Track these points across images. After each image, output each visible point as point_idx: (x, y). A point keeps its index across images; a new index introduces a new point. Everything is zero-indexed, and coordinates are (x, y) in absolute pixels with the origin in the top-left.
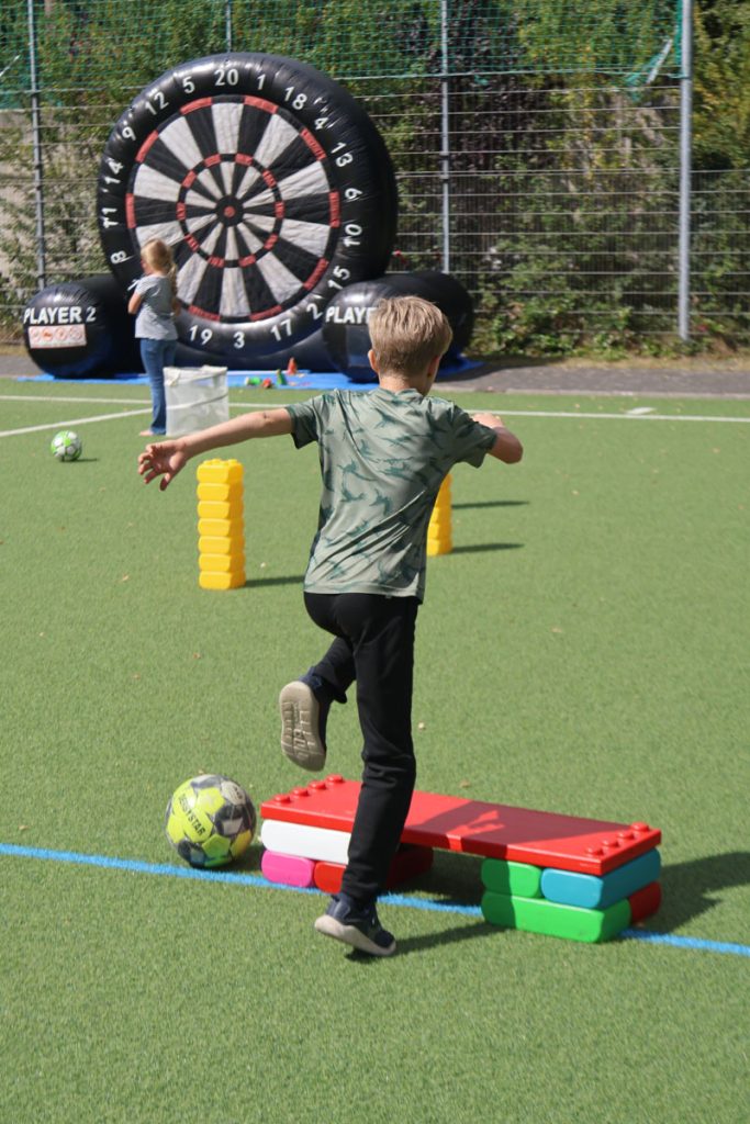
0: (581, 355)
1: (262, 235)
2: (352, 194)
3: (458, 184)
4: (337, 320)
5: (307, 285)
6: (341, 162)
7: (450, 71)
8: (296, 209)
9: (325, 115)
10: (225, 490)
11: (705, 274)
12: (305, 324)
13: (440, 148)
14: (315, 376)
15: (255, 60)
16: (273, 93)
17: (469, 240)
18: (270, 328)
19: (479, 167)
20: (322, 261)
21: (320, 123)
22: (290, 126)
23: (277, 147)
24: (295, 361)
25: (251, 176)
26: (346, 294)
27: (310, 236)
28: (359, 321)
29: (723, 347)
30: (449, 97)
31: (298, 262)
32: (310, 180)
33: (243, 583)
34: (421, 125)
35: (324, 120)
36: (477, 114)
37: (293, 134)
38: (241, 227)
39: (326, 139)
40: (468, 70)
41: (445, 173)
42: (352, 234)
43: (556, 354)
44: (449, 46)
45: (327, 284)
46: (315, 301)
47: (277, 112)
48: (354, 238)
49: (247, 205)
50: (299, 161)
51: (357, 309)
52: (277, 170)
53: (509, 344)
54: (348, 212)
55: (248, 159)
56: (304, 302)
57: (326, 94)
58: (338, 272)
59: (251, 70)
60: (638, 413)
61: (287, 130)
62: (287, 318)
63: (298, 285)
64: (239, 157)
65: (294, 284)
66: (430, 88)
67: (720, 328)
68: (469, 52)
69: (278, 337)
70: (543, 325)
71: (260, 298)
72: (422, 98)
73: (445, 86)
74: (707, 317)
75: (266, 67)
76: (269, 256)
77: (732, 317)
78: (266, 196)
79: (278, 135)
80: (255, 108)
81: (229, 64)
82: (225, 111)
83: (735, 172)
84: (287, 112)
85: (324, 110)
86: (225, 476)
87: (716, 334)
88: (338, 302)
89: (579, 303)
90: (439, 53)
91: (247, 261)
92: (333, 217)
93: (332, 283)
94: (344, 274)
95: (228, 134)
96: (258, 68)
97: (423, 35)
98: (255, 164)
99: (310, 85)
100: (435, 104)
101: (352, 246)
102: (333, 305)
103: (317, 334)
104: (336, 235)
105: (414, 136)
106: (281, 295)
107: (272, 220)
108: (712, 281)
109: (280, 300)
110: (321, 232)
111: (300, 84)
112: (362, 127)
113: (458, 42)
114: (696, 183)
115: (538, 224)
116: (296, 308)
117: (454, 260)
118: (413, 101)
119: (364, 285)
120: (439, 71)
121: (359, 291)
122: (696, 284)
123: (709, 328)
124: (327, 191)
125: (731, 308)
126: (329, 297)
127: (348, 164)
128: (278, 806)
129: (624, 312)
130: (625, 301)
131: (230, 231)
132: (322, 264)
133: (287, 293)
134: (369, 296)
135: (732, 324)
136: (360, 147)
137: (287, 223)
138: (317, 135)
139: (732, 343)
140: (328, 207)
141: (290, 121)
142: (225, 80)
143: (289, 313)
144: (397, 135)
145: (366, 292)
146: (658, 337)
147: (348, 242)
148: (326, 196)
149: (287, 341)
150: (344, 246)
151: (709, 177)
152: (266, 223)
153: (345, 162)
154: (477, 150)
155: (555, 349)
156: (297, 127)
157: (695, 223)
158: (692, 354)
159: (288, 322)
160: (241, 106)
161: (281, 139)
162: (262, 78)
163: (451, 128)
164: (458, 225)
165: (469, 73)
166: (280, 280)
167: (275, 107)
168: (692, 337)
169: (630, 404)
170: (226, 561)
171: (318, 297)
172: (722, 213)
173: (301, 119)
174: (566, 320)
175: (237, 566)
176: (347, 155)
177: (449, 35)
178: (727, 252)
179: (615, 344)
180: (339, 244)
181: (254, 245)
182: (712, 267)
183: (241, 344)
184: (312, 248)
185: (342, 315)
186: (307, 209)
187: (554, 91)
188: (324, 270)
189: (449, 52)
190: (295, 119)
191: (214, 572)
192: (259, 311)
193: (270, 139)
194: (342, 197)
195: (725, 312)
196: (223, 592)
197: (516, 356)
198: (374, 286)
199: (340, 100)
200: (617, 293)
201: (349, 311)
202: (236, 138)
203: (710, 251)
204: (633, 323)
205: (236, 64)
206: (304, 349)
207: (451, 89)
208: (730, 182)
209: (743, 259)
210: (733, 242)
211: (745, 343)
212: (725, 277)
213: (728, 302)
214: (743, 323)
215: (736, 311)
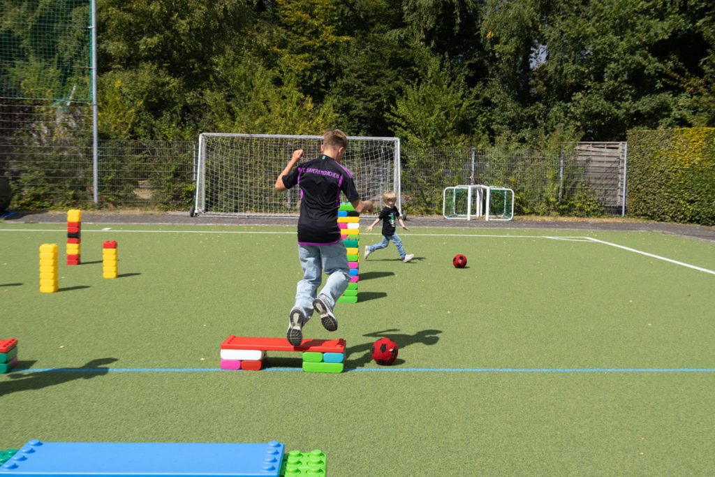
0: (53, 209)
11: (104, 179)
19: (7, 135)
29: (111, 206)
36: (5, 113)
43: (42, 209)
53: (22, 205)
60: (106, 229)
67: (110, 199)
70: (37, 197)
74: (106, 195)
77: (115, 195)
83: (111, 141)
86: (52, 250)
87: (109, 201)
89: (52, 189)
108: (107, 181)
114: (99, 145)
115: (33, 158)
122: (100, 182)
123: (106, 199)
125: (115, 191)
129: (72, 193)
130: (71, 188)
135: (115, 197)
139: (115, 204)
146: (85, 202)
151: (104, 142)
154: (6, 128)
155: (43, 207)
157: (99, 158)
158: (99, 209)
168: (99, 202)
170: (52, 282)
172: (109, 156)
174: (46, 195)
175: (56, 284)
178: (111, 170)
179: (67, 205)
182: (106, 176)
187: (36, 107)
191: (47, 286)
195: (112, 193)
196: (51, 293)
197: (25, 209)
200: (68, 185)
203: (105, 170)
204: (75, 197)
208: (111, 145)
209: (118, 173)
210: (113, 166)
211: (120, 204)
212: (112, 179)
213: (113, 189)
214: (119, 197)
215: (116, 193)
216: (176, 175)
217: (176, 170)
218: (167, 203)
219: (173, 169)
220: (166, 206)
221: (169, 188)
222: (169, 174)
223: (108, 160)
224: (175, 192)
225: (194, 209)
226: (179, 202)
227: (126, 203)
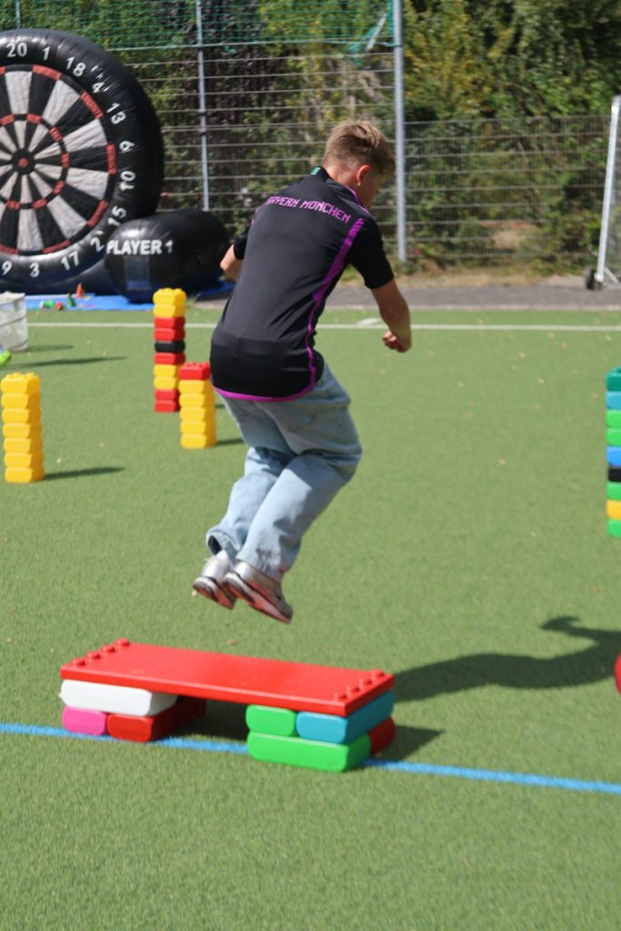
1: (51, 182)
2: (126, 146)
3: (214, 136)
4: (117, 252)
5: (91, 222)
6: (116, 119)
7: (204, 42)
8: (79, 159)
9: (101, 81)
10: (25, 399)
11: (418, 208)
12: (89, 255)
13: (197, 106)
14: (100, 299)
15: (41, 36)
16: (56, 62)
17: (224, 183)
18: (60, 259)
19: (230, 122)
20: (102, 203)
21: (97, 87)
22: (72, 90)
23: (61, 108)
24: (83, 286)
25: (40, 132)
26: (124, 230)
27: (91, 182)
28: (135, 252)
29: (434, 266)
30: (205, 64)
31: (82, 203)
32: (90, 134)
33: (43, 477)
34: (182, 87)
35: (101, 84)
36: (228, 77)
37: (75, 97)
38: (33, 175)
39: (102, 101)
40: (219, 41)
41: (203, 127)
42: (127, 178)
44: (203, 21)
45: (107, 222)
46: (98, 236)
47: (61, 78)
48: (129, 183)
49: (38, 156)
50: (81, 119)
51: (133, 242)
52: (62, 128)
54: (123, 161)
55: (38, 118)
56: (88, 237)
57: (102, 62)
58: (116, 211)
59: (37, 44)
61: (69, 93)
62: (74, 251)
63: (82, 223)
64: (30, 117)
65: (78, 223)
66: (188, 57)
67: (432, 251)
68: (219, 27)
69: (67, 267)
71: (51, 235)
72: (181, 65)
73: (200, 55)
74: (422, 242)
75: (50, 41)
76: (58, 199)
77: (441, 243)
78: (54, 149)
79: (62, 98)
80: (41, 76)
81: (19, 39)
82: (16, 78)
83: (440, 123)
84: (69, 78)
85: (100, 76)
86: (25, 387)
87: (429, 257)
88: (116, 237)
90: (195, 28)
91: (39, 203)
92: (111, 165)
93: (111, 221)
94: (121, 213)
95: (20, 97)
96: (43, 42)
97: (181, 12)
98: (44, 122)
99: (87, 55)
100: (193, 70)
101: (127, 190)
102: (113, 239)
103: (100, 264)
104: (113, 181)
105: (177, 97)
106: (68, 232)
107: (59, 169)
108: (424, 213)
109: (69, 236)
110: (101, 178)
111: (79, 54)
112: (132, 90)
113: (210, 18)
114: (409, 132)
115: (281, 169)
116: (82, 242)
117: (212, 200)
118: (175, 68)
119: (138, 222)
120: (195, 43)
121: (134, 227)
122: (411, 215)
123: (422, 251)
124: (105, 144)
125: (439, 233)
126: (109, 233)
127: (121, 122)
128: (75, 669)
131: (24, 179)
132: (102, 205)
133: (73, 231)
134: (143, 231)
135: (441, 248)
136: (130, 107)
137: (72, 171)
138: (96, 97)
139: (441, 263)
140: (106, 157)
141: (72, 86)
142: (15, 52)
143: (76, 246)
144: (162, 97)
145: (140, 228)
147: (123, 186)
148: (104, 149)
149: (75, 270)
150: (120, 190)
151: (419, 127)
152: (54, 172)
153: (120, 120)
154: (228, 107)
156: (78, 91)
157: (409, 165)
158: (410, 273)
159: (75, 254)
160: (30, 74)
161: (65, 101)
162: (47, 50)
163: (207, 89)
164: (215, 170)
165: (220, 44)
166: (67, 218)
167: (59, 75)
168: (409, 259)
169: (360, 316)
170: (28, 459)
171: (100, 233)
172: (431, 157)
173: (82, 84)
175: (37, 463)
176: (121, 113)
177: (203, 13)
178: (436, 188)
180: (116, 188)
181: (45, 190)
182: (424, 201)
183: (36, 273)
184: (94, 191)
185: (120, 247)
186: (89, 159)
187: (291, 58)
188: (105, 210)
189: (203, 27)
190: (76, 85)
191: (19, 469)
192: (51, 245)
193: (55, 101)
194: (117, 149)
195: (435, 238)
196: (26, 485)
198: (146, 223)
199: (113, 68)
201: (126, 244)
202: (27, 101)
203: (422, 188)
205: (24, 38)
206: (89, 276)
207: (206, 57)
208: (437, 131)
209: (449, 194)
210: (440, 180)
211: (452, 263)
212: (434, 209)
213: (438, 229)
214: (450, 246)
215: (444, 237)
216: (571, 192)
217: (571, 182)
218: (551, 259)
219: (563, 180)
220: (550, 264)
221: (555, 223)
222: (556, 192)
223: (427, 164)
224: (568, 232)
225: (594, 272)
226: (577, 255)
227: (464, 260)
